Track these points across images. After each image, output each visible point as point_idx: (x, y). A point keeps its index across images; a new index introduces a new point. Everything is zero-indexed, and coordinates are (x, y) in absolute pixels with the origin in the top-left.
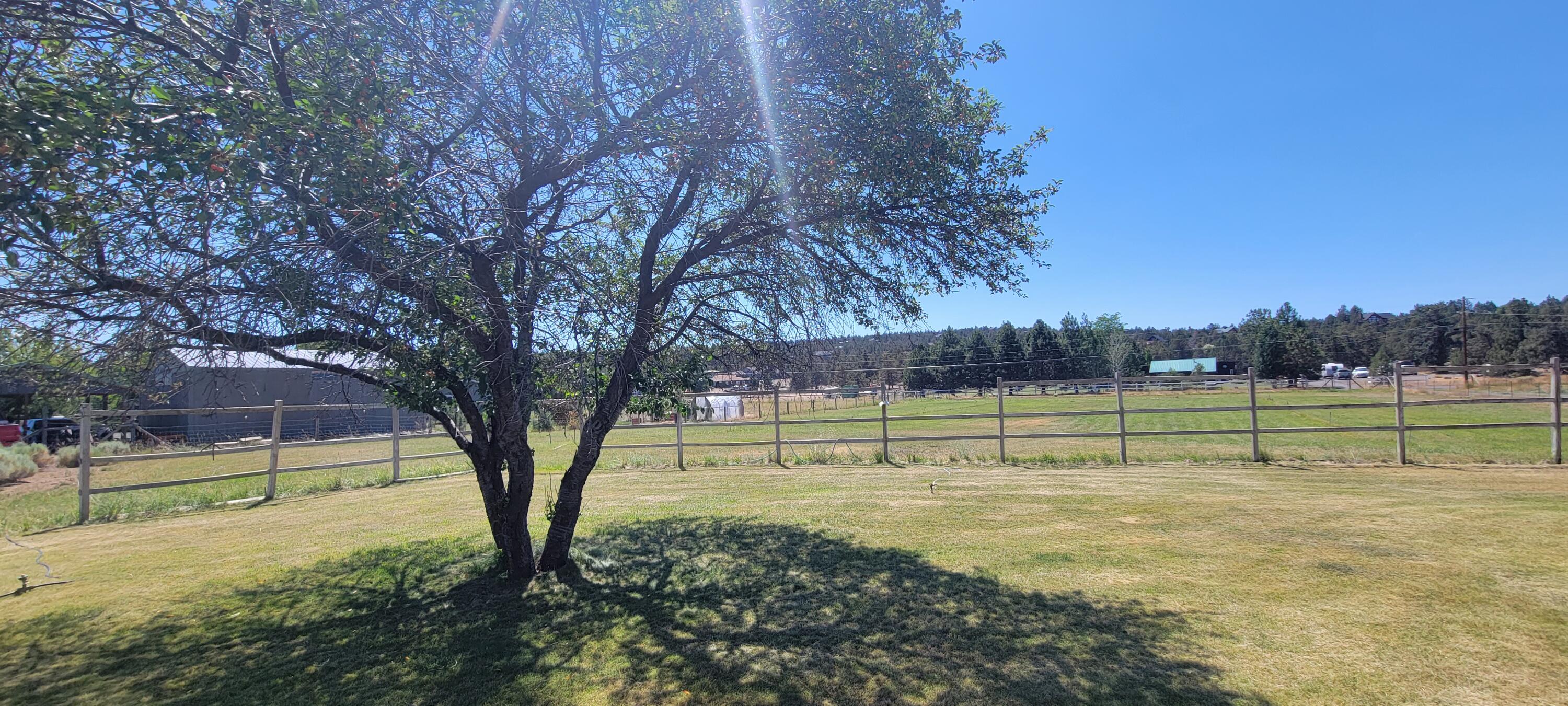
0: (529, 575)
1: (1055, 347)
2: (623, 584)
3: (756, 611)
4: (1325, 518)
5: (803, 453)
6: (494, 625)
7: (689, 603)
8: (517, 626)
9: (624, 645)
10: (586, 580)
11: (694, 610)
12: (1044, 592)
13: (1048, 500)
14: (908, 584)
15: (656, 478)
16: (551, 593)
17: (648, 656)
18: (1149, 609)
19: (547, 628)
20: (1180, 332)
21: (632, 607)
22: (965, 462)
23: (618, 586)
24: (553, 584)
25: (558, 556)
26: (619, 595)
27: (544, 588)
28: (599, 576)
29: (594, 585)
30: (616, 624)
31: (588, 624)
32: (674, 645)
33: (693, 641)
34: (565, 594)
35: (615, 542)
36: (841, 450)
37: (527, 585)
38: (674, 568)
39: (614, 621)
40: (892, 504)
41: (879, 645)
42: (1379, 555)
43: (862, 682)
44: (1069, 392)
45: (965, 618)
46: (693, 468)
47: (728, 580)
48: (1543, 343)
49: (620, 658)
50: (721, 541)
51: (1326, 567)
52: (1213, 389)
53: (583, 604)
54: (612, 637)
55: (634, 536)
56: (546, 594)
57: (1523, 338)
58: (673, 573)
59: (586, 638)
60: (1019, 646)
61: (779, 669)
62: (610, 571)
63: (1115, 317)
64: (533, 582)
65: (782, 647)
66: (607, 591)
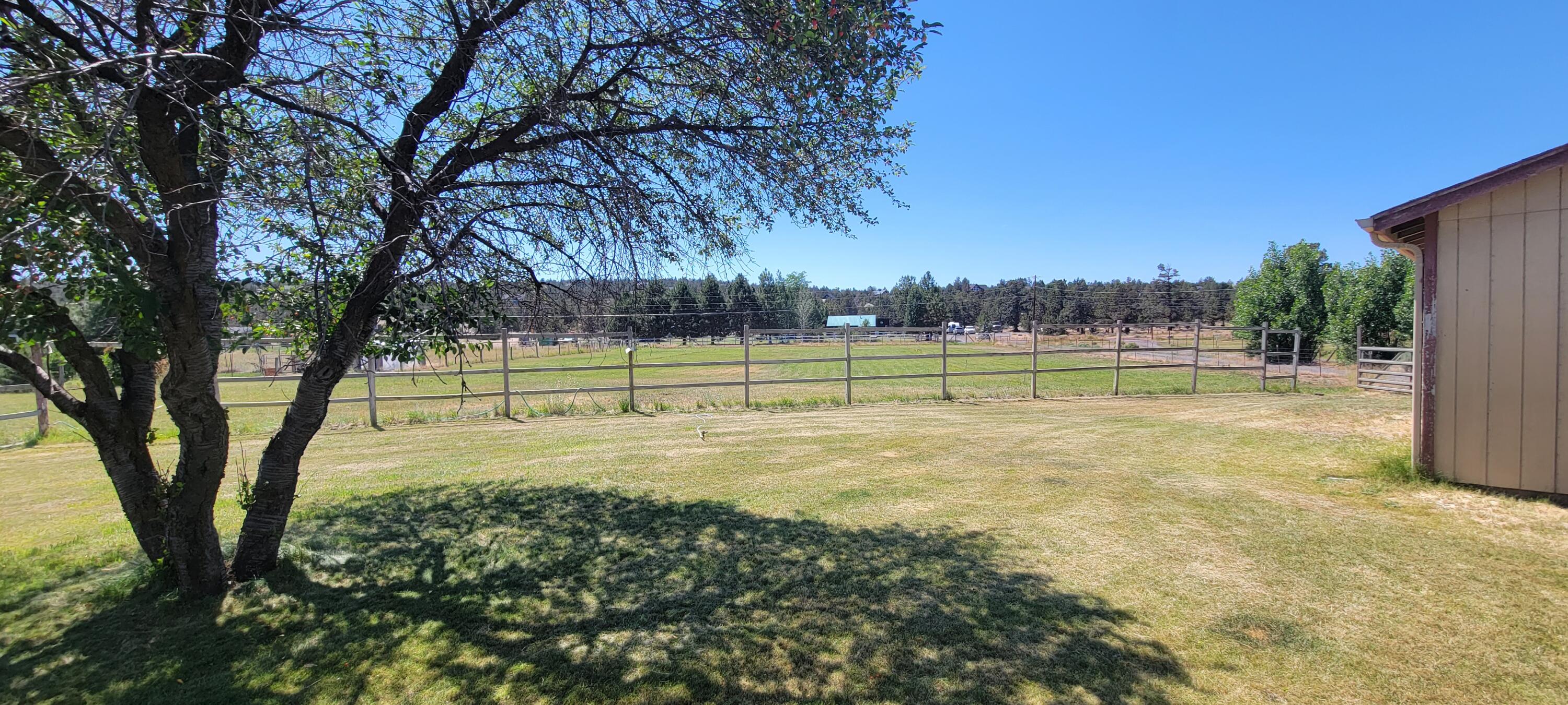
0: (220, 591)
1: (753, 300)
2: (381, 582)
3: (590, 590)
4: (1023, 442)
5: (537, 404)
6: (183, 673)
7: (495, 593)
8: (229, 668)
9: (433, 664)
10: (318, 585)
11: (507, 601)
12: (869, 527)
13: (815, 441)
14: (740, 536)
15: (344, 441)
16: (269, 610)
17: (479, 672)
18: (961, 531)
19: (289, 663)
20: (847, 292)
21: (418, 613)
22: (712, 408)
23: (375, 586)
24: (267, 597)
25: (264, 557)
26: (383, 598)
27: (252, 604)
28: (339, 575)
29: (335, 590)
30: (404, 638)
31: (356, 645)
32: (510, 651)
33: (532, 641)
34: (293, 609)
35: (335, 528)
36: (581, 400)
37: (220, 605)
38: (445, 552)
39: (396, 635)
40: (670, 454)
41: (754, 605)
42: (1074, 468)
43: (766, 649)
44: (764, 342)
45: (818, 563)
46: (392, 428)
47: (530, 557)
48: (1073, 312)
49: (440, 682)
50: (493, 512)
51: (1048, 481)
52: (875, 341)
53: (331, 618)
54: (406, 656)
55: (364, 516)
56: (260, 612)
57: (1062, 307)
58: (447, 559)
59: (365, 665)
60: (885, 583)
61: (664, 655)
62: (352, 567)
63: (802, 275)
64: (228, 600)
65: (651, 626)
66: (361, 595)
